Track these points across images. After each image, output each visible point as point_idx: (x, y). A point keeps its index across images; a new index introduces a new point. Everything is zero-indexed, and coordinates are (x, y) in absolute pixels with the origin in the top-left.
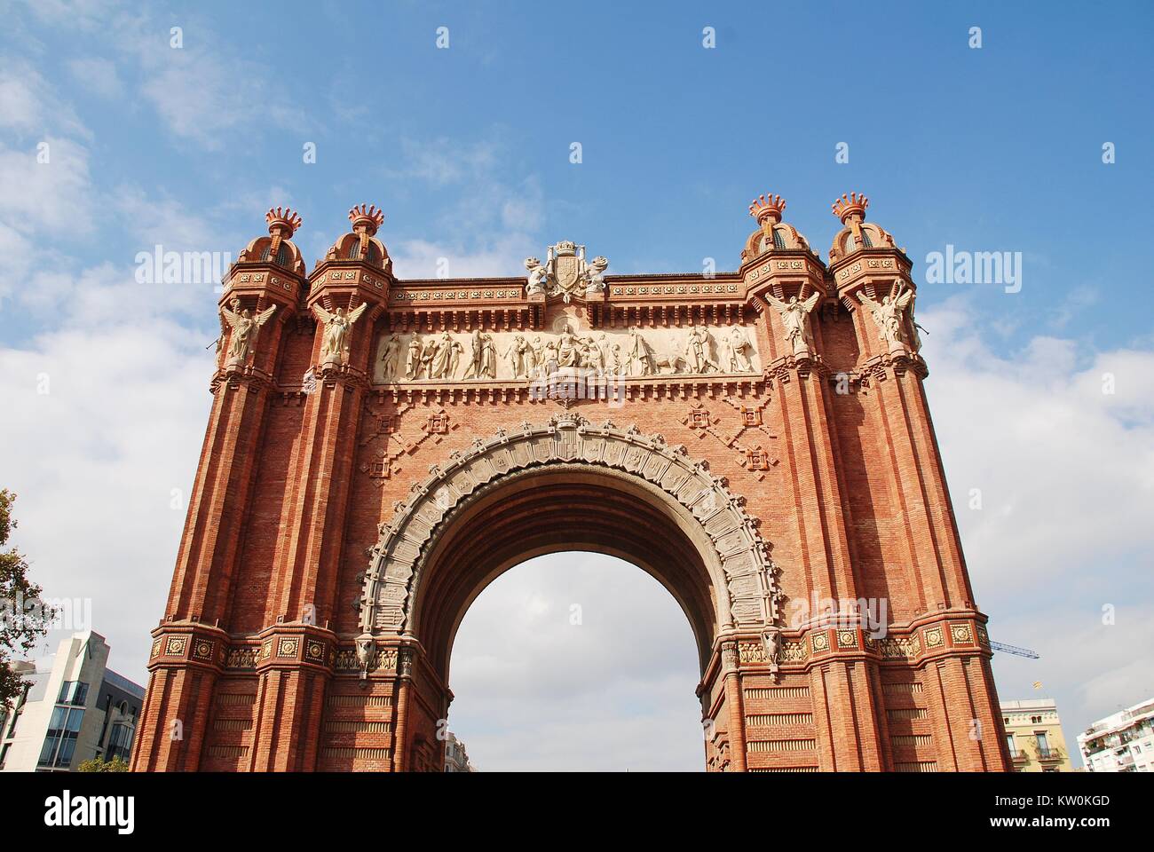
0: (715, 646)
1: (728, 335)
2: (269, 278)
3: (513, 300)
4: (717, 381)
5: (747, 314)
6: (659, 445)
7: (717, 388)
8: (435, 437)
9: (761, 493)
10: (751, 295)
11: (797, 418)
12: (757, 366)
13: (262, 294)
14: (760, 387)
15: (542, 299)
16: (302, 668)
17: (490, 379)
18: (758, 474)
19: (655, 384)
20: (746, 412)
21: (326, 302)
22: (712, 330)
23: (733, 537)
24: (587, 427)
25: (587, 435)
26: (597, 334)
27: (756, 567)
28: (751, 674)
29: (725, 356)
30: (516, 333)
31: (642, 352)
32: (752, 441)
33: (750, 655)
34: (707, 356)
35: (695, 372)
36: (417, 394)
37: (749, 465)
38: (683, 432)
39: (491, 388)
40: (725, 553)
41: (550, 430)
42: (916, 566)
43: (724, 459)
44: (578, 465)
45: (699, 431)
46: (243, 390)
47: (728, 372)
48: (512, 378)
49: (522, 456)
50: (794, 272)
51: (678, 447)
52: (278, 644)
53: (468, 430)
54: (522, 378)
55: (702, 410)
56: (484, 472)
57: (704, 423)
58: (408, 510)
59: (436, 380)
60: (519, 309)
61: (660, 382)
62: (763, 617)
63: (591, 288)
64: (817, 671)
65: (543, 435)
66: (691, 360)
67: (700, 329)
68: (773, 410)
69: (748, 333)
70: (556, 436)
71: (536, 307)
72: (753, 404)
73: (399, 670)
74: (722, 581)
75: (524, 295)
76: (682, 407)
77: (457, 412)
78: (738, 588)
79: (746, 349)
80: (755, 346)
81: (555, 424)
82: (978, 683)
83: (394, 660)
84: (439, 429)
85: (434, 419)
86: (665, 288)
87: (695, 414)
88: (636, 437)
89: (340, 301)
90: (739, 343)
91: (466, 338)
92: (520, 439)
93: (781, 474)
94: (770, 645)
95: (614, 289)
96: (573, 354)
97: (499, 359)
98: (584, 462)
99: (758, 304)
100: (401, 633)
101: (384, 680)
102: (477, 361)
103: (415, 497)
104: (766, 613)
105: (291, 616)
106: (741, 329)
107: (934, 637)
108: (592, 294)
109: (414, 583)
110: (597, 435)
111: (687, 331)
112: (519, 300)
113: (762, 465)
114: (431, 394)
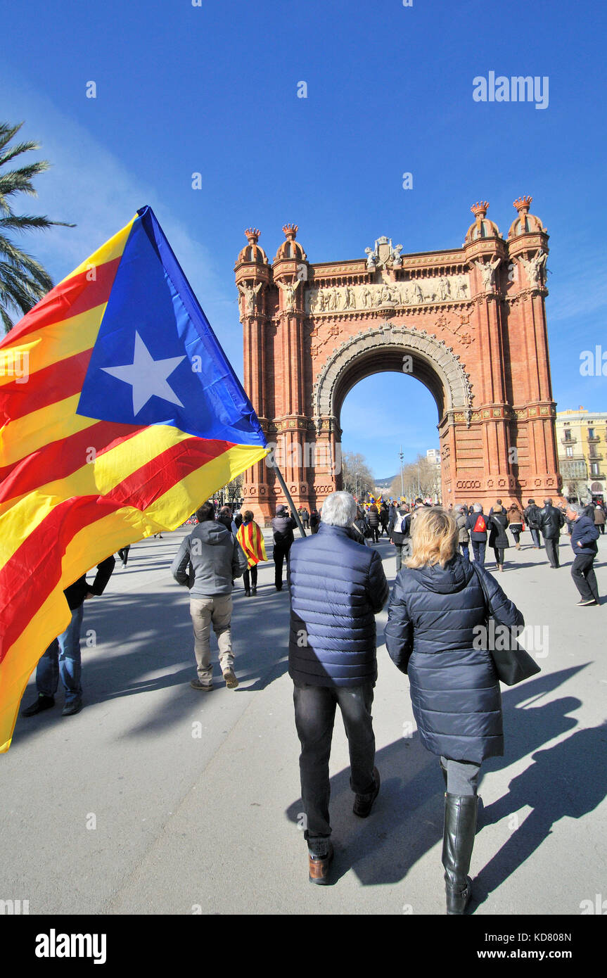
0: (444, 415)
1: (456, 280)
2: (256, 269)
3: (361, 271)
4: (450, 304)
5: (466, 269)
6: (425, 335)
7: (450, 307)
8: (334, 336)
9: (467, 353)
10: (468, 261)
11: (484, 321)
12: (468, 295)
13: (255, 278)
14: (469, 305)
15: (374, 270)
16: (298, 431)
17: (354, 309)
18: (466, 345)
19: (423, 307)
20: (462, 317)
21: (283, 280)
22: (449, 277)
23: (454, 372)
24: (396, 329)
25: (395, 332)
26: (399, 283)
27: (463, 385)
28: (459, 425)
29: (454, 290)
30: (363, 286)
31: (418, 293)
32: (464, 331)
33: (459, 418)
34: (446, 292)
35: (441, 300)
36: (324, 318)
37: (462, 342)
38: (435, 329)
39: (354, 313)
40: (450, 380)
41: (380, 331)
42: (529, 383)
43: (451, 339)
44: (391, 345)
45: (442, 328)
46: (255, 322)
47: (455, 299)
48: (363, 308)
49: (369, 343)
50: (489, 249)
51: (432, 335)
52: (288, 423)
53: (347, 332)
54: (367, 307)
55: (443, 318)
56: (354, 351)
57: (444, 324)
58: (327, 368)
59: (332, 311)
60: (364, 275)
61: (426, 306)
62: (465, 404)
63: (396, 262)
64: (484, 424)
65: (377, 333)
66: (439, 294)
67: (443, 277)
68: (474, 316)
69: (465, 278)
70: (382, 333)
71: (371, 274)
72: (465, 313)
73: (330, 428)
74: (449, 390)
75: (366, 267)
76: (434, 317)
77: (341, 324)
78: (455, 393)
79: (464, 287)
80: (468, 286)
81: (382, 328)
82: (549, 429)
83: (328, 425)
84: (335, 333)
85: (333, 329)
86: (429, 258)
87: (440, 320)
88: (415, 332)
89: (288, 279)
90: (462, 284)
91: (342, 290)
92: (368, 336)
93: (475, 345)
94: (467, 415)
95: (406, 261)
96: (388, 295)
97: (357, 299)
98: (394, 344)
99: (471, 265)
100: (329, 415)
101: (325, 432)
102: (348, 301)
103: (329, 362)
104: (466, 402)
105: (291, 413)
106: (462, 276)
107: (533, 411)
108: (396, 266)
109: (332, 396)
110: (399, 332)
111: (438, 279)
112: (364, 270)
113: (468, 341)
114: (330, 318)
